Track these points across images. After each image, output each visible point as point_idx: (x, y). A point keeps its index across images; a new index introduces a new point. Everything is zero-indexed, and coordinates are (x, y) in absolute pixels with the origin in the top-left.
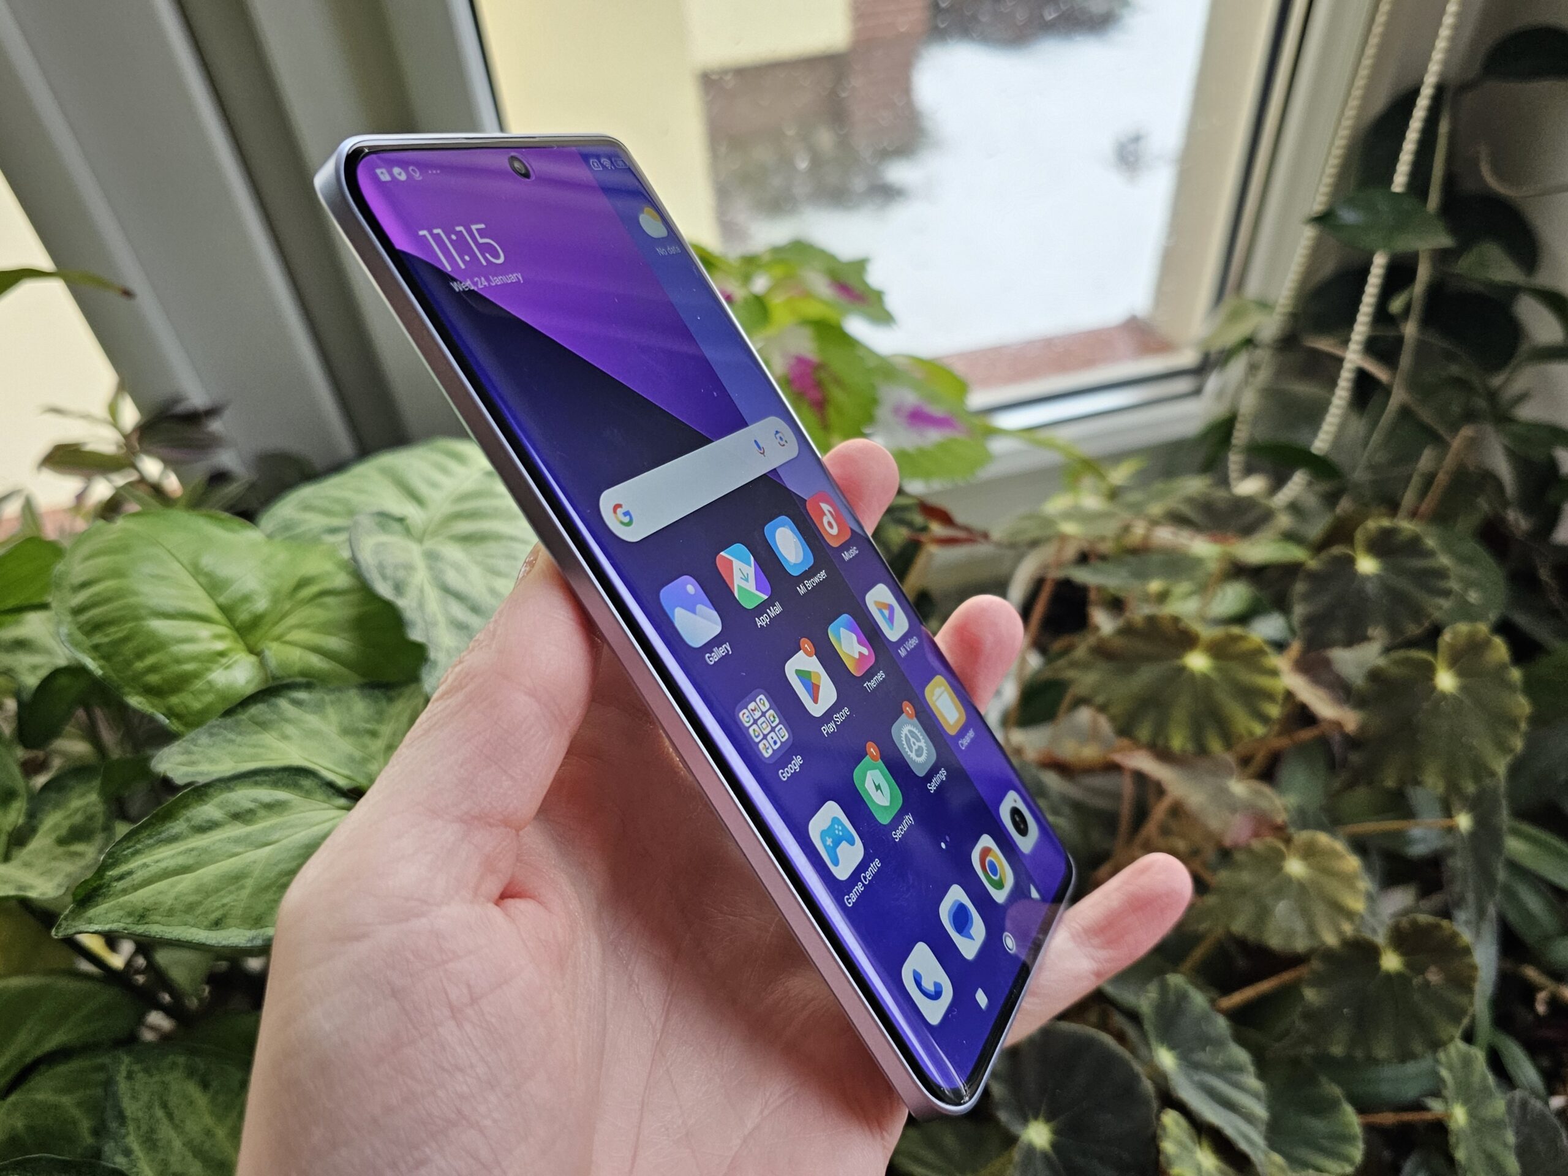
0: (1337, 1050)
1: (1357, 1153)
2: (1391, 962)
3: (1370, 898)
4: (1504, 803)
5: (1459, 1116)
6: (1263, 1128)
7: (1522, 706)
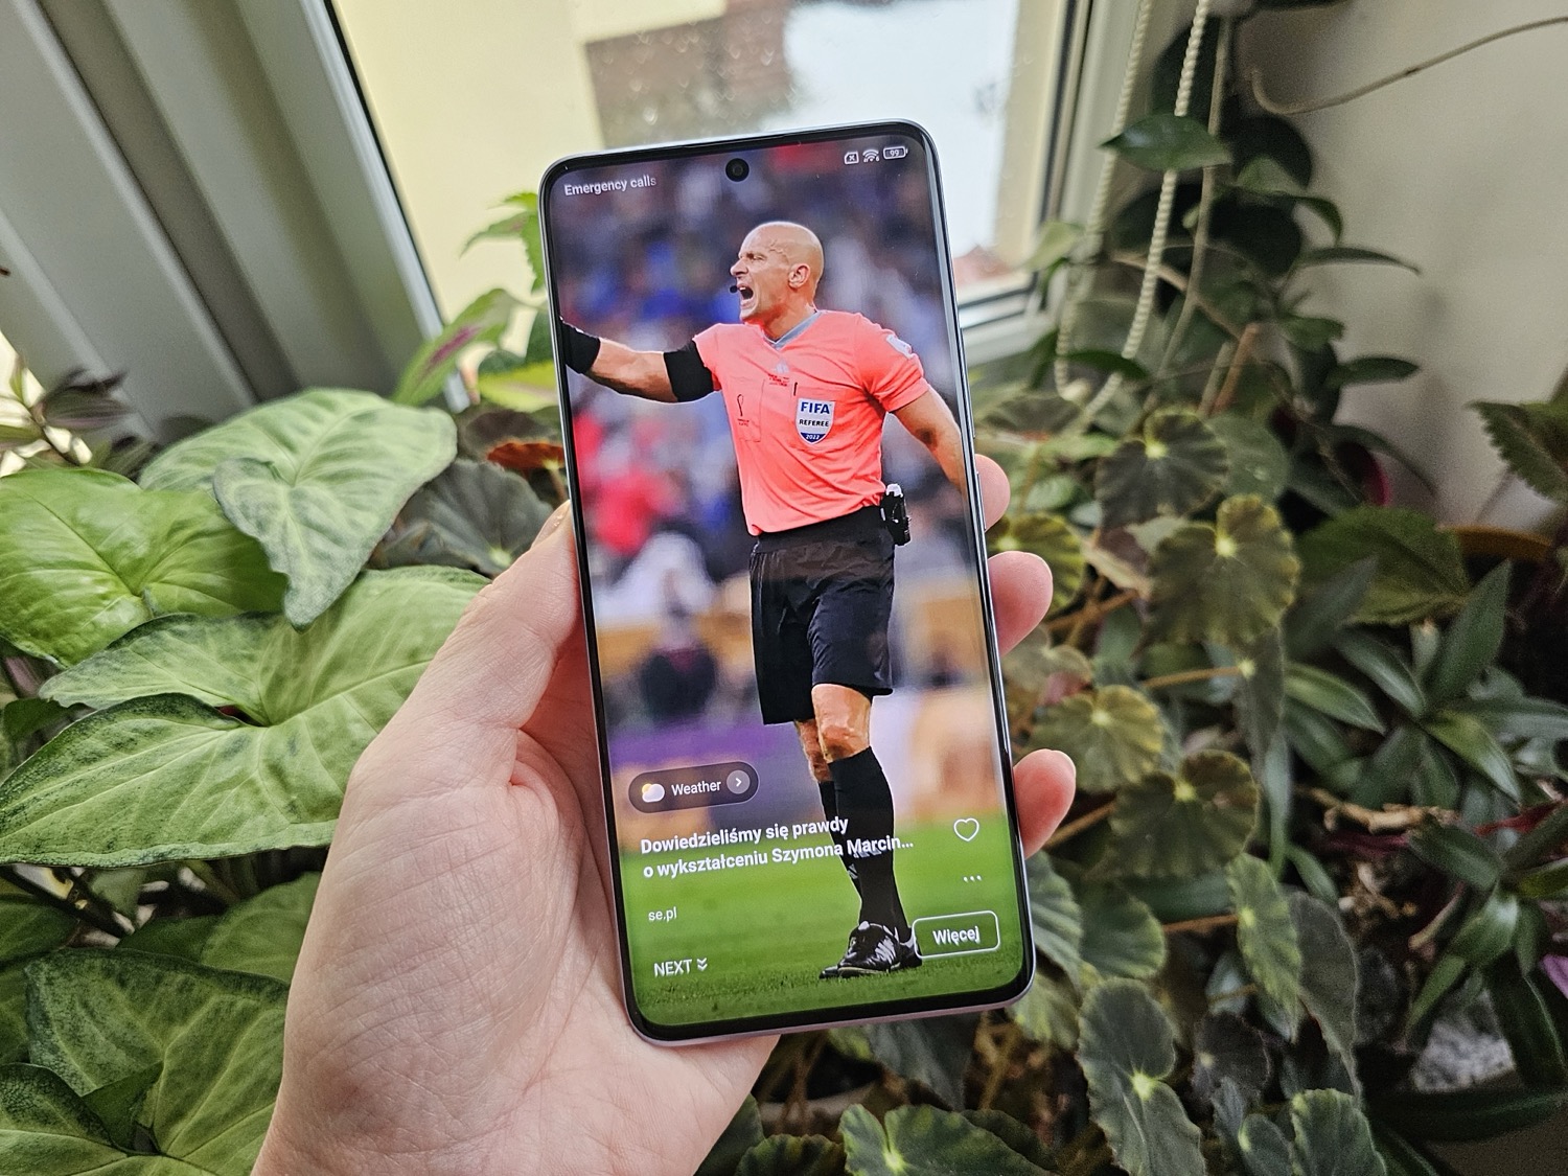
0: (1142, 871)
1: (1160, 957)
2: (1184, 792)
3: (1167, 738)
4: (1282, 649)
5: (1247, 917)
6: (1077, 942)
7: (1293, 563)
